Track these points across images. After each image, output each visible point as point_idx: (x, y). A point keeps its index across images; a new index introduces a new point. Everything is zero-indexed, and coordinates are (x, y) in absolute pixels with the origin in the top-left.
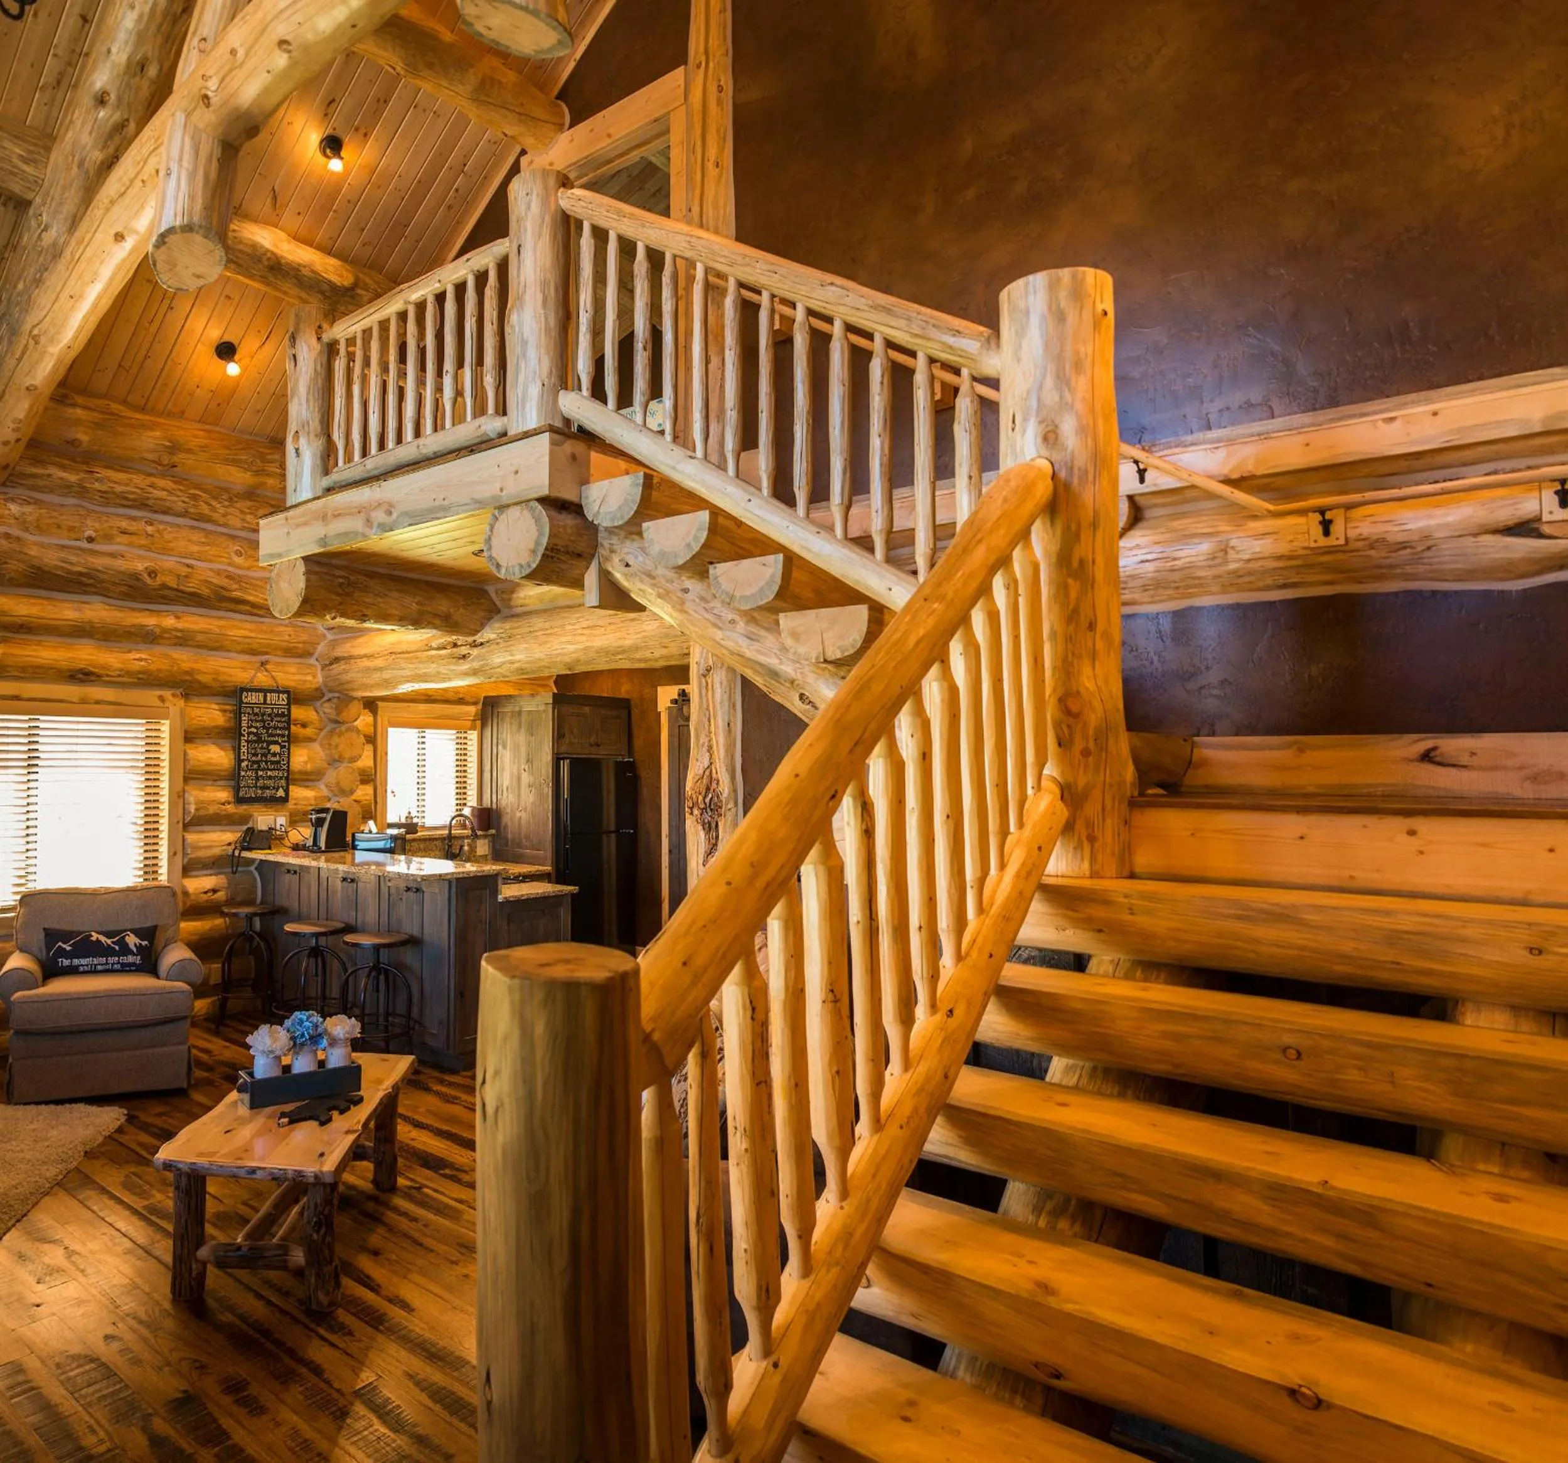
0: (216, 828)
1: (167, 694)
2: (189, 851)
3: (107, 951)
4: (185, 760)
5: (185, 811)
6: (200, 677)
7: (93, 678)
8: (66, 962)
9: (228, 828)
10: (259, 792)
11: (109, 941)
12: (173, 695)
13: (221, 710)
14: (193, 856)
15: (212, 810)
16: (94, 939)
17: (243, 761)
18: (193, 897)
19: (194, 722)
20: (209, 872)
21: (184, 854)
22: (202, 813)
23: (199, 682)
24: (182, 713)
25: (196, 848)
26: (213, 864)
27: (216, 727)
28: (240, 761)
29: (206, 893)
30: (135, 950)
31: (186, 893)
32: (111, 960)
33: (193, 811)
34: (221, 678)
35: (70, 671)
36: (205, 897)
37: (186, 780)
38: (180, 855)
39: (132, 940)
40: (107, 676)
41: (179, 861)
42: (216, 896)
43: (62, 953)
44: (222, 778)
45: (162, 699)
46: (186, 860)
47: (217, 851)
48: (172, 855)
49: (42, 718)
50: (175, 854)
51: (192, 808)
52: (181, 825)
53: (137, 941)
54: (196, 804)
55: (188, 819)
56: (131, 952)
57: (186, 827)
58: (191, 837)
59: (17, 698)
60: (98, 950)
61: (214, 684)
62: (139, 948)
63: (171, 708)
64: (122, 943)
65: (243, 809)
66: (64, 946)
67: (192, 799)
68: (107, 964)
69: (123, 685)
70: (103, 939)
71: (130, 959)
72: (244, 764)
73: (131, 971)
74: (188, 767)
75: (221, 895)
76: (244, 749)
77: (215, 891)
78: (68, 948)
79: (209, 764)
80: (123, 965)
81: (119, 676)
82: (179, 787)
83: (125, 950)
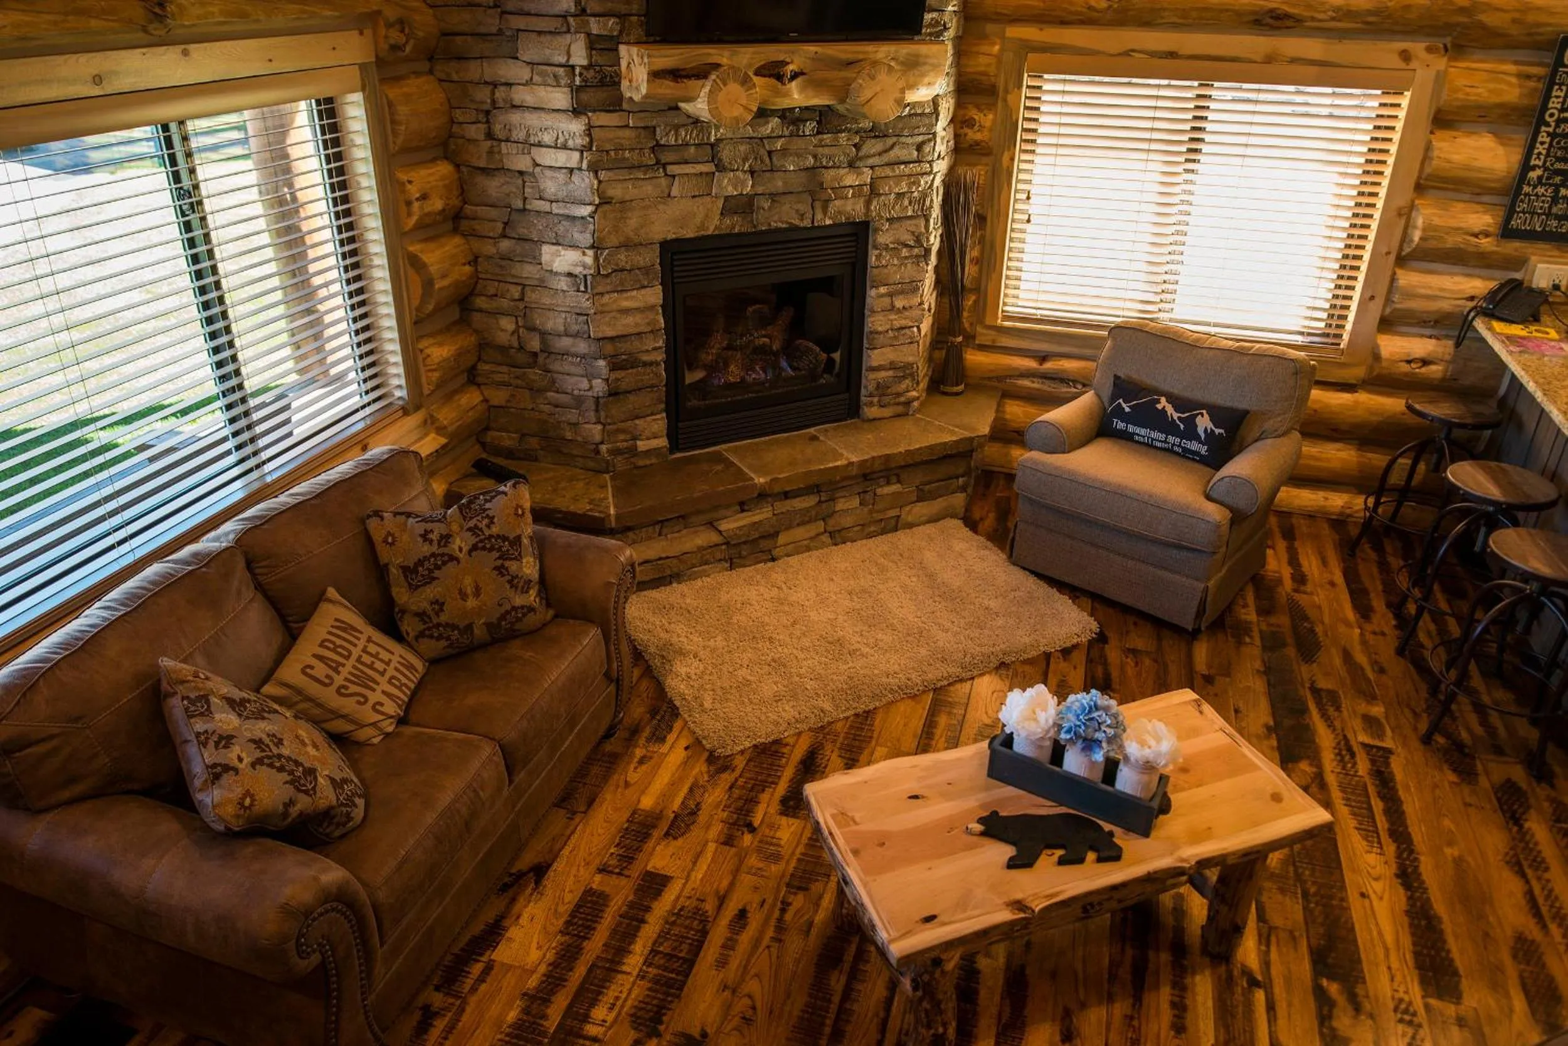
0: (1456, 269)
1: (1418, 47)
2: (1396, 298)
3: (1168, 427)
4: (1426, 157)
5: (1405, 237)
6: (1483, 18)
7: (1289, 23)
8: (1121, 425)
9: (1477, 271)
10: (1555, 223)
11: (1176, 416)
12: (1429, 50)
13: (1519, 75)
14: (1398, 306)
15: (1451, 241)
16: (1159, 406)
17: (1534, 168)
18: (1384, 364)
19: (1461, 96)
20: (1428, 332)
21: (1388, 300)
22: (1432, 244)
23: (1483, 26)
24: (1440, 79)
25: (1410, 295)
26: (1436, 322)
27: (1501, 106)
28: (1526, 167)
29: (1409, 362)
30: (1203, 436)
31: (1377, 357)
32: (1171, 439)
33: (1416, 239)
34: (1531, 18)
35: (1254, 13)
36: (1405, 368)
37: (1420, 188)
38: (1379, 301)
39: (1204, 423)
40: (1313, 19)
41: (1376, 310)
42: (1423, 370)
43: (1119, 412)
44: (1491, 191)
45: (1406, 56)
46: (1388, 311)
47: (1445, 306)
48: (1368, 299)
49: (1216, 84)
50: (1372, 298)
51: (1417, 236)
52: (1392, 257)
53: (1210, 426)
54: (1424, 230)
55: (1407, 250)
56: (1197, 437)
57: (1401, 261)
58: (1408, 279)
59: (1172, 55)
60: (1161, 422)
61: (1514, 31)
62: (1210, 434)
63: (1419, 72)
64: (1191, 423)
65: (1513, 247)
66: (1124, 405)
67: (1420, 222)
68: (1165, 442)
69: (1342, 35)
70: (1170, 409)
71: (1194, 446)
72: (1533, 175)
73: (1194, 460)
74: (1428, 170)
75: (1435, 371)
76: (1540, 149)
77: (1425, 362)
78: (1127, 410)
79: (1468, 168)
80: (1184, 449)
81: (1333, 19)
82: (1402, 201)
83: (1190, 432)
